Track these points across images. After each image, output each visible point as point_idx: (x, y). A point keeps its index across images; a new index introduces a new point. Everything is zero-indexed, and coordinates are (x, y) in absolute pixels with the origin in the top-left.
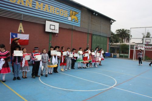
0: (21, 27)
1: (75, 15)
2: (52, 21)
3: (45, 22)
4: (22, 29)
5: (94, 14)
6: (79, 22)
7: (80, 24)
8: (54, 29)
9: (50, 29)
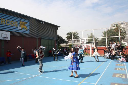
1: (24, 25)
5: (41, 22)
6: (28, 30)
7: (29, 32)
8: (6, 37)
9: (2, 37)
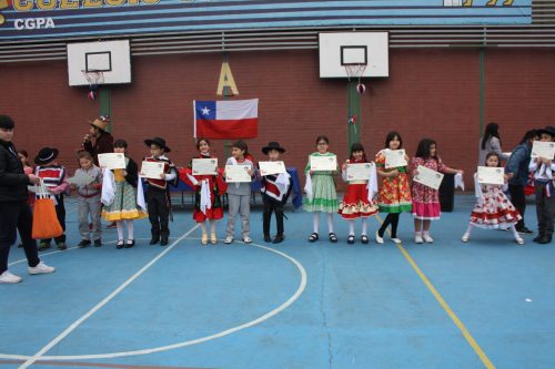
0: (226, 78)
2: (350, 30)
3: (317, 40)
4: (231, 83)
6: (517, 3)
7: (528, 11)
8: (363, 61)
9: (342, 64)
